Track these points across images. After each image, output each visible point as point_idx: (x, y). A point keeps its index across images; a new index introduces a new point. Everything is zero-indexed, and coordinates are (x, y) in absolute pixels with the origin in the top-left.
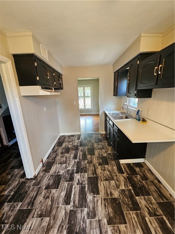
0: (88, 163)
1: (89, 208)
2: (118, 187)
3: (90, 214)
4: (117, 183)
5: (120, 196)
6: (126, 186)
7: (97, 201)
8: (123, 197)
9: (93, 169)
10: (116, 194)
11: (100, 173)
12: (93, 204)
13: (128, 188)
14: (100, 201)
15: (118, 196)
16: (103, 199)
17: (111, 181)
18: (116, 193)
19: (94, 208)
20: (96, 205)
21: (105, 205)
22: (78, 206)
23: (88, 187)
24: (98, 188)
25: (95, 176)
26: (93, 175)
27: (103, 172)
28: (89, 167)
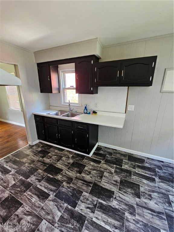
0: (68, 183)
1: (125, 210)
2: (111, 173)
3: (131, 212)
4: (107, 171)
6: (112, 167)
7: (120, 197)
8: (120, 175)
9: (82, 182)
11: (91, 178)
12: (122, 203)
13: (114, 167)
14: (121, 195)
15: (119, 178)
16: (119, 191)
17: (104, 175)
18: (116, 178)
19: (126, 205)
21: (125, 192)
22: (121, 224)
23: (102, 200)
24: (107, 190)
25: (92, 185)
26: (91, 186)
27: (91, 175)
28: (76, 185)
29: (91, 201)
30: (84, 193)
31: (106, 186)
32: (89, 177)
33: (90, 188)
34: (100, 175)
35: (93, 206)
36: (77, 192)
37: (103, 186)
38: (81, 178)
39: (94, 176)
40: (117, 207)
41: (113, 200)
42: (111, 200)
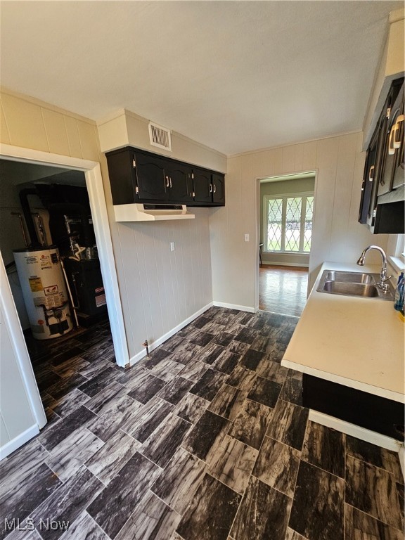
0: (228, 381)
1: (167, 471)
2: (258, 471)
3: (160, 484)
4: (263, 460)
5: (246, 495)
6: (281, 483)
7: (192, 469)
8: (254, 502)
9: (230, 401)
10: (240, 484)
11: (238, 415)
12: (179, 470)
13: (283, 488)
14: (194, 474)
15: (242, 492)
16: (203, 475)
17: (250, 448)
18: (242, 481)
19: (175, 478)
20: (183, 475)
21: (199, 489)
22: (152, 454)
23: (193, 430)
24: (211, 444)
25: (222, 416)
26: (220, 414)
27: (248, 417)
28: (224, 391)
29: (194, 412)
30: (208, 403)
31: (219, 446)
32: (240, 413)
33: (216, 413)
34: (248, 438)
35: (187, 414)
36: (212, 393)
37: (218, 439)
38: (238, 399)
39: (244, 423)
40: (176, 456)
41: (188, 451)
42: (189, 447)
